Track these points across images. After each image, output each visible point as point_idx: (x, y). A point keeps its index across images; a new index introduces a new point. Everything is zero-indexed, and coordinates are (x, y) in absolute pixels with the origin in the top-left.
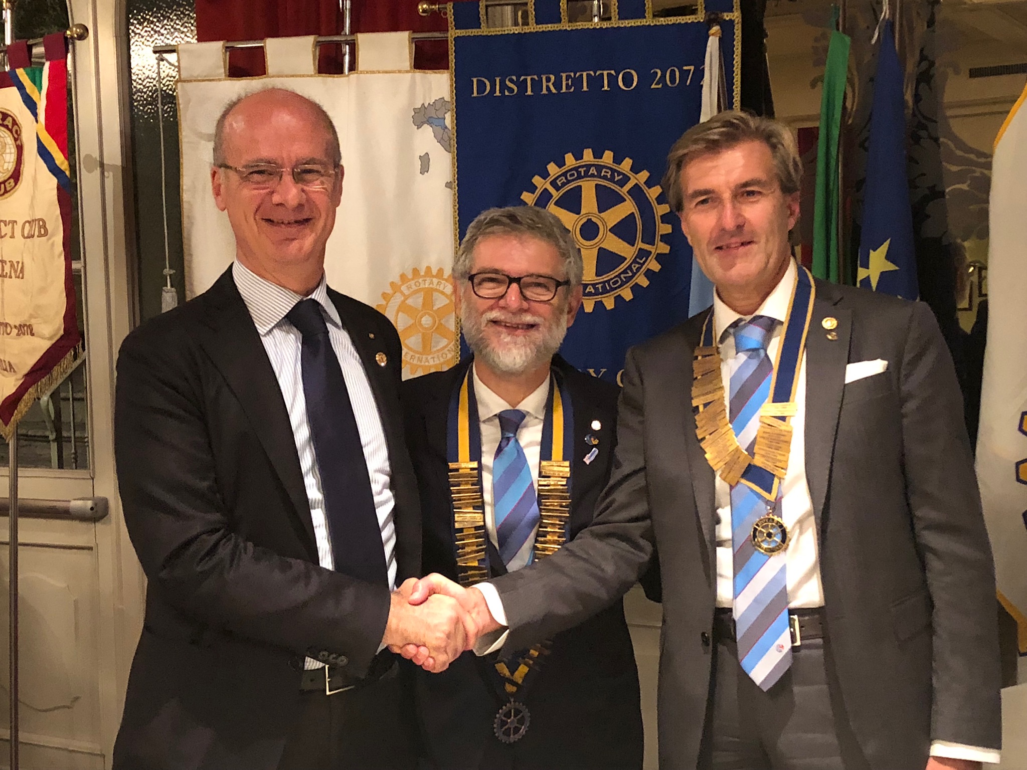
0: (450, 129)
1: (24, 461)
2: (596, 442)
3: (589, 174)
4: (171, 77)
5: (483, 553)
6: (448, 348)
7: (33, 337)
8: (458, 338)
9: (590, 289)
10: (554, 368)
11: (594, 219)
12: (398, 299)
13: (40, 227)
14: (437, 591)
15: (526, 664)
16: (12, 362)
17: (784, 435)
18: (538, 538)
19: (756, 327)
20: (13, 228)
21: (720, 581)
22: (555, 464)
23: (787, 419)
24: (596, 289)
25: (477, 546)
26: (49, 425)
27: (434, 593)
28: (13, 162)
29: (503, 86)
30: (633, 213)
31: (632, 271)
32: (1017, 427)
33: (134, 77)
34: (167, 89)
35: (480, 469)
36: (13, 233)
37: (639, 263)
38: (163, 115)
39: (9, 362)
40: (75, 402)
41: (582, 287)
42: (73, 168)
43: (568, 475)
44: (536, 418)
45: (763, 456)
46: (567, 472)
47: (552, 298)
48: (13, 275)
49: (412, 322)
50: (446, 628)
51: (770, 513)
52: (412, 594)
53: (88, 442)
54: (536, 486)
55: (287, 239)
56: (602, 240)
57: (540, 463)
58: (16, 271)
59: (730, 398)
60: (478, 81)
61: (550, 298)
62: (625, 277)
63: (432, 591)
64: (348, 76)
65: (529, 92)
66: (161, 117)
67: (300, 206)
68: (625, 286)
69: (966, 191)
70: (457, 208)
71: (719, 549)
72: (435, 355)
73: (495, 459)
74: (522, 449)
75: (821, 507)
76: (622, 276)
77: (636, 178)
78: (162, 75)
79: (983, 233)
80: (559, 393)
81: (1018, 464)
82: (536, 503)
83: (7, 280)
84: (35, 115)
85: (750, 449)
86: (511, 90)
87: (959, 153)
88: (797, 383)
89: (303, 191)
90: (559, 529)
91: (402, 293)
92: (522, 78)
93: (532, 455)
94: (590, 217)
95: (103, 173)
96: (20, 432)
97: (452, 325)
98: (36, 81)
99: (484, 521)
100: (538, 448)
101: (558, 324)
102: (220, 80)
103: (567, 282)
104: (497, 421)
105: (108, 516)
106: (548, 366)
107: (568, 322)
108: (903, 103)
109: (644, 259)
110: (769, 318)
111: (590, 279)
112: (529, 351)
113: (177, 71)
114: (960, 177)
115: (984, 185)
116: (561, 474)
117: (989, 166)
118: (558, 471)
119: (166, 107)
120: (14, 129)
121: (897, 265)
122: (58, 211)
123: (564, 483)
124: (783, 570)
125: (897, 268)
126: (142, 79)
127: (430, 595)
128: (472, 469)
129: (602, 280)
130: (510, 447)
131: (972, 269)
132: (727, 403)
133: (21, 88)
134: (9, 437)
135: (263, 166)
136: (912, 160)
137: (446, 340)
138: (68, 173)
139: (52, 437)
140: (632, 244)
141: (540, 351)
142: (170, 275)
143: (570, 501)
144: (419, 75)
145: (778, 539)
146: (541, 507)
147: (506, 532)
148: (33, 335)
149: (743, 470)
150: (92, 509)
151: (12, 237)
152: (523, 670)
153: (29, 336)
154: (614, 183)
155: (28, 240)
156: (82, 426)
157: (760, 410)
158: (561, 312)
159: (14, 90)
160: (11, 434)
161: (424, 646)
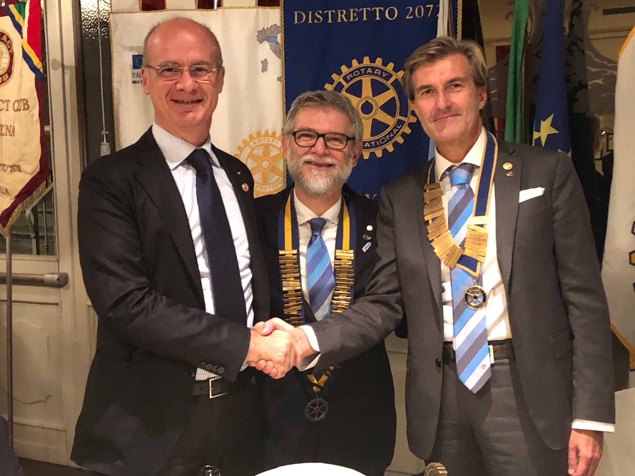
0: (280, 43)
1: (15, 250)
2: (369, 238)
3: (367, 72)
4: (106, 10)
5: (300, 306)
6: (279, 181)
7: (20, 173)
8: (285, 175)
9: (367, 144)
10: (344, 192)
11: (370, 101)
12: (247, 151)
13: (25, 104)
14: (278, 328)
15: (326, 375)
16: (7, 188)
17: (483, 236)
18: (334, 297)
19: (463, 170)
20: (8, 105)
21: (445, 325)
22: (344, 252)
23: (484, 226)
24: (371, 145)
25: (297, 302)
26: (31, 228)
27: (276, 329)
28: (7, 64)
29: (314, 17)
30: (394, 97)
31: (393, 133)
32: (630, 232)
33: (82, 11)
34: (103, 18)
35: (298, 254)
36: (8, 107)
37: (398, 128)
38: (101, 35)
39: (6, 188)
40: (47, 214)
41: (362, 143)
42: (45, 67)
43: (353, 259)
44: (333, 223)
45: (470, 249)
46: (352, 257)
47: (344, 148)
48: (8, 133)
49: (256, 164)
50: (284, 350)
51: (476, 284)
52: (262, 330)
53: (55, 238)
54: (333, 265)
55: (185, 112)
56: (375, 114)
57: (335, 251)
58: (9, 132)
59: (448, 214)
60: (298, 14)
61: (342, 148)
62: (389, 137)
63: (275, 328)
64: (217, 10)
65: (330, 21)
66: (99, 36)
67: (194, 91)
68: (389, 143)
69: (601, 85)
70: (284, 93)
71: (444, 307)
72: (271, 186)
73: (308, 248)
74: (324, 242)
75: (508, 278)
76: (387, 136)
77: (396, 76)
78: (101, 9)
79: (611, 110)
80: (347, 208)
81: (631, 253)
82: (333, 276)
83: (4, 137)
84: (21, 34)
85: (462, 245)
86: (318, 19)
87: (597, 60)
88: (490, 203)
89: (196, 82)
90: (347, 291)
91: (250, 147)
92: (325, 12)
93: (331, 246)
94: (367, 100)
95: (63, 71)
96: (13, 232)
97: (281, 167)
98: (21, 12)
99: (301, 286)
100: (334, 242)
101: (347, 164)
102: (137, 12)
103: (354, 138)
104: (309, 225)
105: (68, 284)
106: (341, 192)
107: (353, 163)
108: (563, 29)
109: (401, 126)
110: (471, 164)
111: (367, 138)
112: (329, 180)
113: (110, 7)
114: (597, 75)
115: (612, 81)
116: (348, 258)
117: (615, 69)
118: (347, 256)
119: (103, 29)
120: (8, 42)
121: (557, 130)
122: (36, 94)
123: (350, 263)
124: (484, 319)
125: (557, 132)
126: (88, 12)
127: (273, 331)
128: (294, 254)
129: (375, 139)
130: (317, 242)
131: (604, 132)
132: (446, 217)
133: (12, 17)
134: (6, 235)
135: (170, 66)
136: (567, 64)
137: (278, 176)
138: (41, 70)
139: (33, 235)
140: (393, 116)
141: (335, 181)
142: (106, 135)
143: (354, 274)
144: (261, 10)
145: (481, 300)
146: (336, 278)
147: (314, 293)
148: (20, 171)
149: (458, 259)
150: (58, 279)
151: (7, 110)
152: (324, 378)
153: (18, 172)
154: (382, 78)
155: (17, 112)
156: (51, 229)
157: (467, 221)
158: (349, 156)
159: (8, 18)
160: (7, 234)
161: (271, 360)
